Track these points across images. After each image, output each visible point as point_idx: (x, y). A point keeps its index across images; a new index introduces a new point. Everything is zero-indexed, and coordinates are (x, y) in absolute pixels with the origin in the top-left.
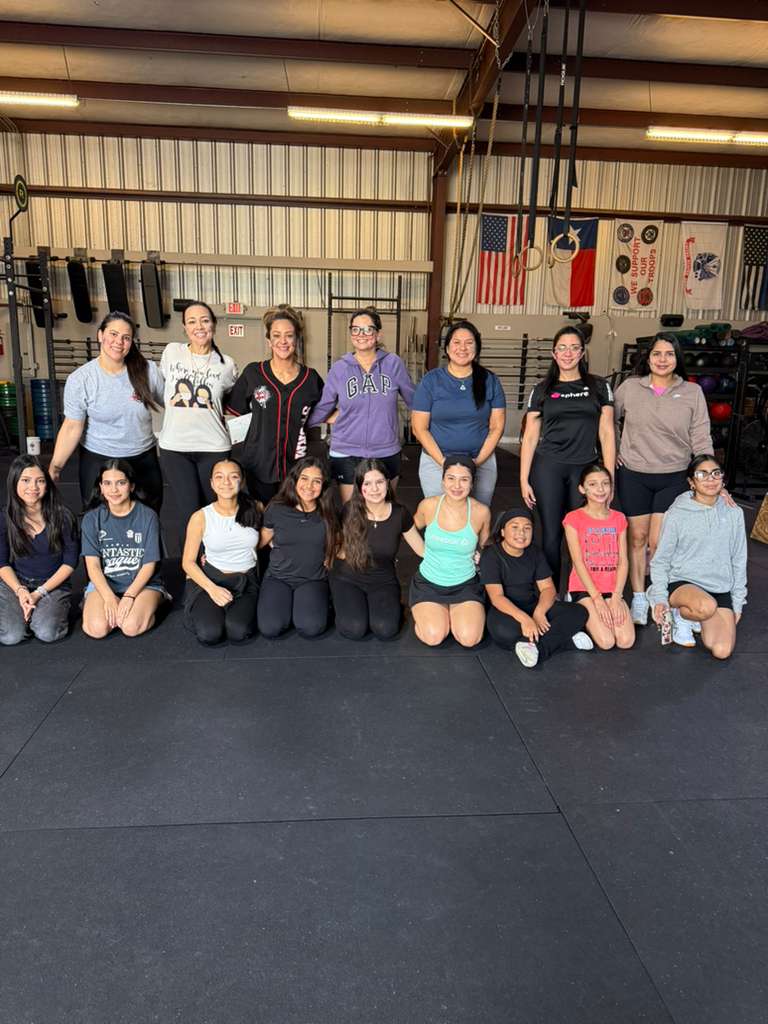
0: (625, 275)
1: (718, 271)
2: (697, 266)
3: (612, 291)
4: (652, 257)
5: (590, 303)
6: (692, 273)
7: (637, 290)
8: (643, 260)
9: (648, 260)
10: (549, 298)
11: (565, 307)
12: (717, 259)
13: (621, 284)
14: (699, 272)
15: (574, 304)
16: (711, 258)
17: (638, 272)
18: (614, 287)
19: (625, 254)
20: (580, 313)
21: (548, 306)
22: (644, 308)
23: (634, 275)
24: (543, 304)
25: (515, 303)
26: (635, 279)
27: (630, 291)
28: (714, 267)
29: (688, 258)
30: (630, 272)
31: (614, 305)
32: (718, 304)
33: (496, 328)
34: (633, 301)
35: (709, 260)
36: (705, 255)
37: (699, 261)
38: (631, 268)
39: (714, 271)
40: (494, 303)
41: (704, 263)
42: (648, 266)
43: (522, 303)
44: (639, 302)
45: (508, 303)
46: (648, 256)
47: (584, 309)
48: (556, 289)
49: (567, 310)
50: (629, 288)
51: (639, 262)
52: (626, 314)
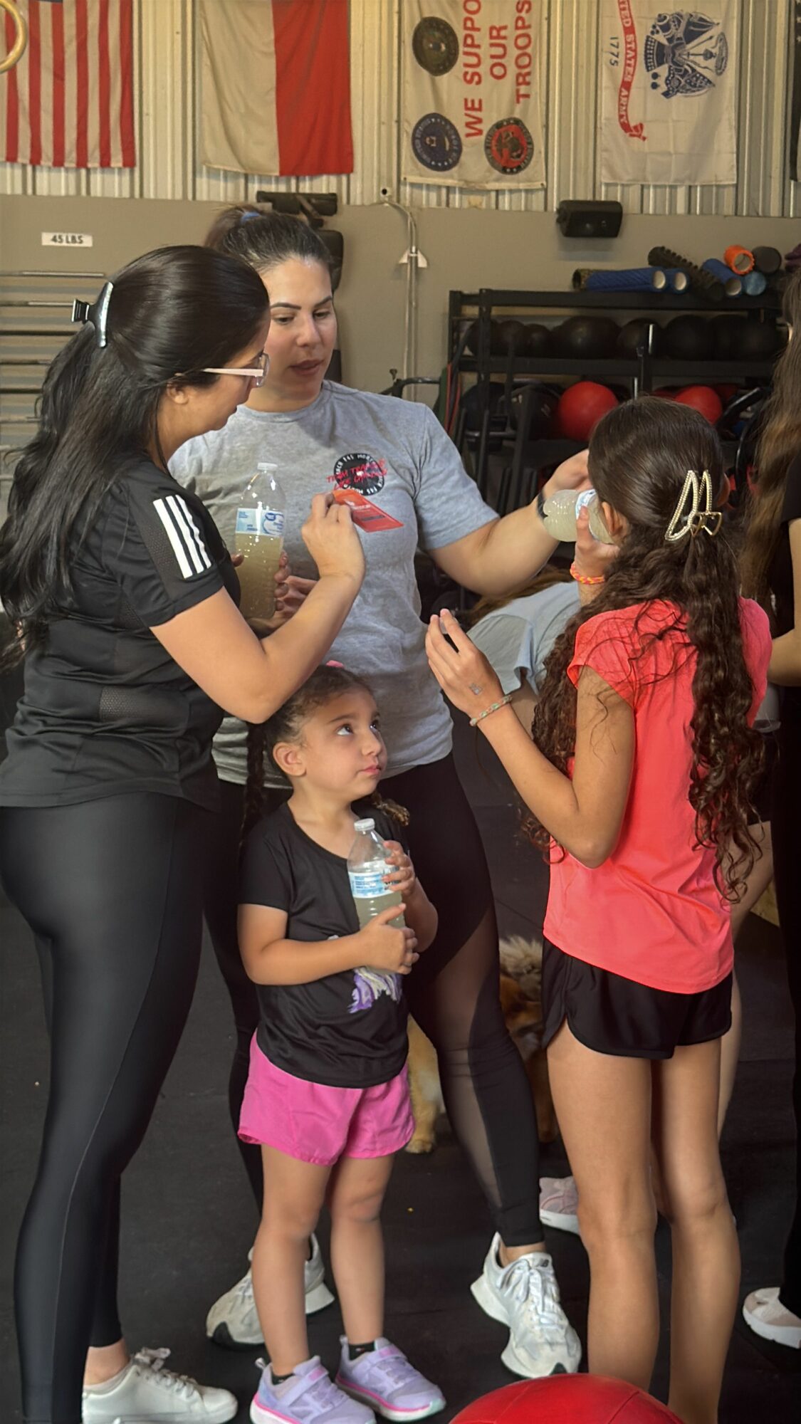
0: (444, 80)
1: (720, 69)
2: (657, 55)
3: (408, 128)
4: (521, 24)
5: (344, 165)
6: (641, 77)
7: (486, 127)
8: (496, 33)
9: (510, 33)
10: (214, 149)
11: (263, 178)
12: (714, 32)
13: (432, 110)
14: (663, 71)
15: (290, 168)
16: (696, 27)
17: (483, 69)
18: (412, 117)
19: (438, 15)
20: (309, 197)
21: (213, 173)
22: (507, 183)
23: (472, 78)
24: (196, 165)
25: (105, 163)
26: (474, 92)
27: (462, 131)
28: (708, 55)
29: (629, 30)
30: (458, 68)
31: (415, 172)
32: (722, 166)
33: (47, 239)
34: (474, 160)
35: (691, 36)
36: (678, 18)
37: (661, 38)
38: (462, 59)
39: (706, 68)
40: (35, 160)
41: (676, 44)
42: (513, 52)
43: (129, 162)
44: (493, 162)
45: (82, 162)
46: (509, 22)
47: (324, 185)
48: (233, 120)
49: (272, 188)
50: (458, 119)
51: (482, 38)
52: (456, 199)
